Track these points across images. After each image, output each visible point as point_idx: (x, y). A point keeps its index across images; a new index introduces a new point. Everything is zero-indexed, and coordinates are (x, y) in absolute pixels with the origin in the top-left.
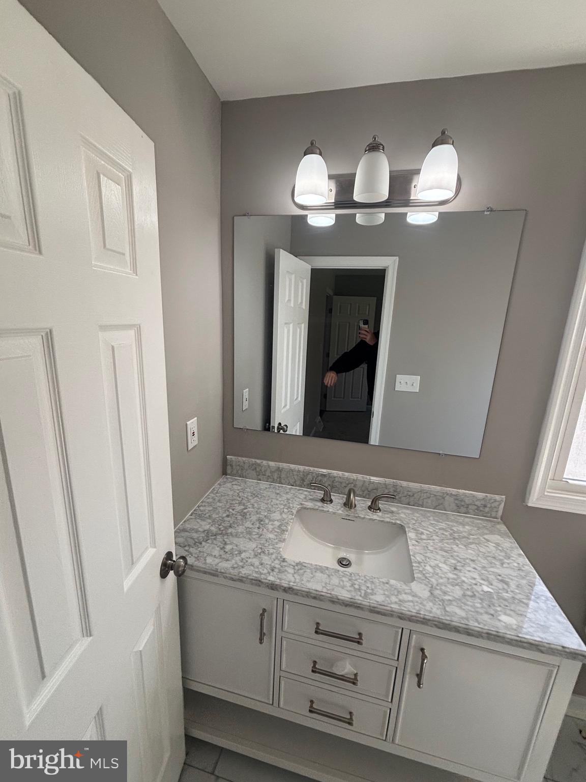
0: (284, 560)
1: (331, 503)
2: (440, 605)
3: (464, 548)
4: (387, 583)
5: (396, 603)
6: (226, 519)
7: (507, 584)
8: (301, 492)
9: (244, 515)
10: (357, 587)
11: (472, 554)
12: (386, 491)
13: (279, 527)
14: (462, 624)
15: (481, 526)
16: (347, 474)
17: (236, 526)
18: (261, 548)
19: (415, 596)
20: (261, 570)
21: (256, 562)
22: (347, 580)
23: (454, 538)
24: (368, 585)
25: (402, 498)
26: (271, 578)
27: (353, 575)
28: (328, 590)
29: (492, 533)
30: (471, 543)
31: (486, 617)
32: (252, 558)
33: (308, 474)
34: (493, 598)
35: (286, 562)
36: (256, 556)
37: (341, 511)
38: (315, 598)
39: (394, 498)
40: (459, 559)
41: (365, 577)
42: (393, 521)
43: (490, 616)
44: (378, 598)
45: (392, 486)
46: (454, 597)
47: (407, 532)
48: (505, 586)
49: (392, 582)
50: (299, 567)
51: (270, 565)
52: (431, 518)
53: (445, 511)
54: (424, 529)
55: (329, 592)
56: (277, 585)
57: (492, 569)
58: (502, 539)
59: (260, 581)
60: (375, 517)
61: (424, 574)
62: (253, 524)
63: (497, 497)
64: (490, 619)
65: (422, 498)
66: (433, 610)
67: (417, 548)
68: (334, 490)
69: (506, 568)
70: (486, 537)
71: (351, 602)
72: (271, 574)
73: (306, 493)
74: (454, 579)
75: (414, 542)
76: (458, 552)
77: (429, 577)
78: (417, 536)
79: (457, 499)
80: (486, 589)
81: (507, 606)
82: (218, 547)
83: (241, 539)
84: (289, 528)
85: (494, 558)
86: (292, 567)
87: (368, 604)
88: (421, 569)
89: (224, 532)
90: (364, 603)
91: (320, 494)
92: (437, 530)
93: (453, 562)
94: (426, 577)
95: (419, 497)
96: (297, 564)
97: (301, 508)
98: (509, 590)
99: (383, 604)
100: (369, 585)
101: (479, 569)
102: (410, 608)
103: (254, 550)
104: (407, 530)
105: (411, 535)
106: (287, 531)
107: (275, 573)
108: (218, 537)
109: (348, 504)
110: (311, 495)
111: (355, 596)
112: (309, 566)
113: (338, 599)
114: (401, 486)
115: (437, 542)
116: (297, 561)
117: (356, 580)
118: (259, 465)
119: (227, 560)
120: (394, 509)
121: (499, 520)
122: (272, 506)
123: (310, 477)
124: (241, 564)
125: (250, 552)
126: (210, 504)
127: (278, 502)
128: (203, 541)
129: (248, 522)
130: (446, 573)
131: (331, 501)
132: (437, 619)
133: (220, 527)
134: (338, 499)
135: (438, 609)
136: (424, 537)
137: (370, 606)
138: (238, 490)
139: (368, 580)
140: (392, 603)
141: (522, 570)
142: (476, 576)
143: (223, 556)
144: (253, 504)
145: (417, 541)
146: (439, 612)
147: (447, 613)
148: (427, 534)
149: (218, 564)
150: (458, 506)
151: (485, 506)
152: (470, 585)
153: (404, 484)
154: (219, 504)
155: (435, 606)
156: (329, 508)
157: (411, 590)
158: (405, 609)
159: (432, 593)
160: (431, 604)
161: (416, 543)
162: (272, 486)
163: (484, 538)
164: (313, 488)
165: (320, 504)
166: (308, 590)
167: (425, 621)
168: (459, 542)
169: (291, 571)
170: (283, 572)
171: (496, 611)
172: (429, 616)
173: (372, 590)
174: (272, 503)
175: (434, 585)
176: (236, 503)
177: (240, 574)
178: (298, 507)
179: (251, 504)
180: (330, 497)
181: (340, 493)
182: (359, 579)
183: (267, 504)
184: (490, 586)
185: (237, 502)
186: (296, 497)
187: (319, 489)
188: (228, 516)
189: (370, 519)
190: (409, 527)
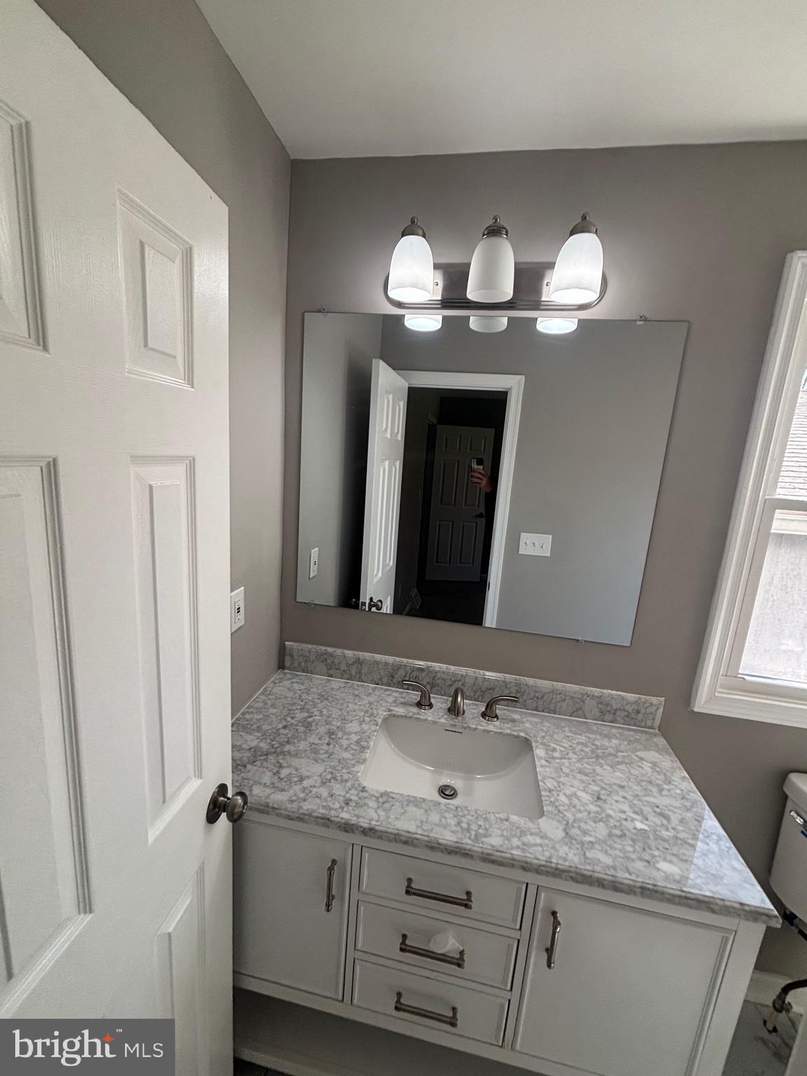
0: (364, 789)
1: (431, 708)
2: (578, 849)
3: (611, 769)
4: (507, 820)
5: (518, 847)
6: (282, 731)
7: (667, 818)
8: (388, 692)
9: (308, 726)
10: (464, 825)
11: (621, 778)
12: (506, 692)
13: (358, 742)
14: (608, 875)
15: (632, 739)
16: (453, 668)
17: (296, 741)
18: (332, 773)
19: (544, 837)
20: (330, 804)
21: (324, 792)
22: (451, 815)
23: (597, 756)
24: (480, 823)
25: (528, 702)
26: (345, 815)
27: (459, 809)
28: (424, 831)
29: (646, 748)
30: (619, 763)
31: (640, 865)
32: (319, 787)
33: (400, 668)
34: (649, 838)
35: (367, 791)
36: (323, 783)
37: (444, 720)
38: (406, 843)
39: (516, 701)
40: (604, 786)
41: (476, 812)
42: (516, 734)
43: (646, 864)
44: (494, 841)
45: (514, 684)
46: (596, 838)
47: (534, 749)
48: (665, 822)
49: (514, 818)
50: (385, 798)
51: (344, 796)
52: (567, 729)
53: (586, 718)
54: (557, 744)
55: (426, 834)
56: (352, 825)
57: (646, 798)
58: (661, 757)
59: (328, 819)
60: (491, 728)
61: (556, 807)
62: (320, 739)
63: (654, 700)
64: (645, 867)
65: (554, 701)
66: (569, 857)
67: (547, 769)
68: (434, 690)
69: (667, 796)
70: (638, 753)
71: (457, 848)
72: (345, 809)
73: (396, 694)
74: (597, 812)
75: (543, 762)
76: (602, 776)
77: (564, 810)
78: (546, 753)
79: (601, 703)
80: (639, 825)
81: (667, 849)
82: (270, 771)
83: (302, 760)
84: (372, 744)
85: (650, 782)
86: (374, 798)
87: (479, 850)
88: (552, 799)
89: (278, 749)
90: (474, 848)
91: (415, 696)
92: (574, 746)
93: (596, 788)
94: (559, 811)
95: (550, 699)
96: (382, 795)
97: (389, 715)
98: (669, 826)
99: (500, 849)
100: (481, 823)
101: (631, 798)
102: (538, 854)
103: (320, 775)
104: (534, 745)
105: (539, 752)
106: (368, 748)
107: (350, 808)
108: (270, 757)
109: (454, 710)
110: (402, 697)
111: (461, 839)
112: (398, 796)
113: (439, 844)
114: (526, 685)
115: (574, 762)
116: (382, 789)
117: (464, 816)
118: (331, 655)
119: (283, 790)
120: (517, 717)
121: (657, 731)
122: (348, 713)
123: (401, 672)
124: (302, 795)
125: (315, 778)
126: (259, 711)
127: (357, 707)
128: (249, 762)
129: (313, 736)
130: (587, 804)
131: (431, 706)
132: (574, 870)
133: (273, 743)
134: (440, 702)
135: (575, 855)
136: (556, 754)
137: (482, 853)
138: (300, 690)
139: (481, 816)
140: (512, 848)
141: (687, 799)
142: (626, 808)
143: (276, 785)
144: (320, 711)
145: (547, 761)
146: (576, 859)
147: (588, 861)
148: (561, 751)
149: (270, 795)
150: (602, 712)
151: (638, 712)
152: (618, 821)
153: (531, 681)
154: (272, 710)
155: (571, 851)
156: (428, 715)
157: (539, 828)
158: (530, 856)
159: (567, 833)
160: (566, 848)
161: (547, 764)
162: (348, 685)
163: (637, 756)
164: (406, 687)
165: (415, 710)
166: (396, 831)
167: (557, 873)
168: (603, 762)
169: (373, 804)
170: (362, 806)
171: (654, 856)
172: (564, 865)
173: (486, 829)
174: (348, 709)
175: (571, 821)
176: (297, 709)
177: (301, 811)
178: (385, 713)
179: (317, 710)
180: (430, 699)
181: (443, 694)
182: (468, 814)
183: (341, 710)
184: (646, 822)
185: (299, 707)
186: (381, 700)
187: (414, 688)
188: (285, 727)
189: (484, 731)
190: (537, 742)
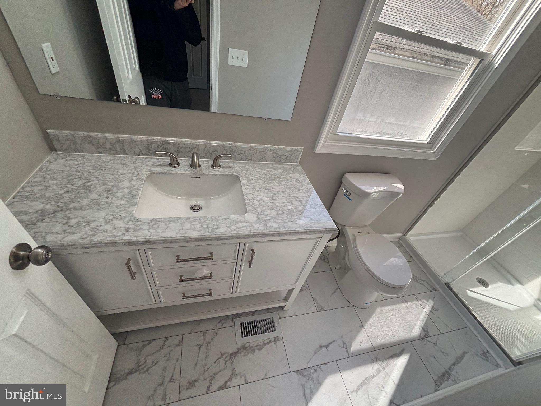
0: (138, 220)
1: (179, 166)
2: (263, 224)
3: (278, 185)
4: (228, 218)
5: (235, 230)
6: (65, 195)
7: (301, 202)
8: (147, 160)
9: (87, 188)
10: (205, 226)
11: (282, 188)
12: (225, 152)
13: (130, 193)
14: (276, 231)
15: (288, 169)
16: (190, 140)
17: (79, 200)
18: (113, 215)
19: (248, 222)
20: (115, 234)
21: (109, 227)
22: (197, 223)
23: (272, 179)
24: (213, 223)
25: (237, 156)
26: (127, 238)
27: (201, 219)
28: (181, 234)
29: (293, 173)
30: (281, 181)
31: (289, 224)
32: (104, 226)
33: (152, 144)
34: (294, 212)
35: (140, 221)
36: (107, 222)
37: (189, 171)
38: (171, 242)
39: (230, 157)
40: (275, 193)
41: (211, 218)
42: (231, 174)
43: (292, 223)
44: (222, 230)
45: (229, 147)
46: (271, 217)
47: (241, 180)
48: (300, 204)
49: (232, 217)
50: (153, 223)
51: (124, 227)
52: (257, 168)
53: (267, 162)
54: (252, 176)
55: (183, 236)
56: (133, 242)
57: (293, 195)
58: (300, 175)
59: (116, 243)
60: (217, 172)
61: (253, 207)
62: (99, 195)
63: (299, 149)
64: (292, 224)
65: (251, 154)
66: (260, 228)
67: (248, 190)
68: (180, 155)
69: (301, 192)
70: (290, 175)
71: (202, 238)
72: (127, 234)
73: (153, 160)
74: (272, 206)
75: (246, 186)
76: (274, 188)
77: (256, 208)
78: (247, 182)
79: (274, 153)
80: (290, 207)
81: (300, 215)
82: (59, 223)
83: (88, 211)
84: (140, 192)
85: (295, 188)
86: (146, 224)
87: (215, 236)
88: (251, 204)
89: (64, 208)
90: (211, 236)
91: (167, 160)
92: (261, 176)
93: (271, 195)
94: (254, 209)
95: (248, 154)
96: (151, 221)
97: (150, 174)
98: (302, 205)
99: (226, 233)
100: (215, 223)
101: (286, 196)
102: (244, 231)
103: (104, 218)
104: (241, 179)
105: (244, 181)
106: (138, 195)
107: (130, 233)
108: (57, 214)
109: (193, 166)
110: (158, 162)
111: (204, 233)
112: (162, 220)
113: (191, 239)
114: (236, 147)
115: (261, 184)
116: (151, 217)
117: (205, 221)
118: (94, 138)
119: (74, 233)
120: (231, 165)
121: (298, 164)
122: (119, 176)
123: (154, 146)
124: (91, 233)
125: (101, 220)
126: (38, 183)
127: (125, 171)
128: (38, 221)
129: (94, 194)
130: (267, 203)
131: (178, 164)
132: (261, 233)
133: (58, 204)
134: (184, 162)
135: (262, 227)
136: (253, 181)
137: (216, 237)
138: (76, 165)
139: (214, 220)
140: (232, 231)
141: (309, 192)
142: (285, 201)
143: (68, 231)
144: (96, 177)
145: (248, 186)
146: (262, 229)
147: (268, 228)
148: (255, 180)
149: (63, 239)
150: (275, 158)
151: (291, 156)
152: (281, 207)
153: (238, 144)
154: (51, 182)
155: (260, 225)
156: (177, 170)
157: (245, 219)
158: (241, 232)
159: (258, 218)
160: (258, 225)
161: (247, 187)
162: (117, 158)
163: (290, 177)
164: (160, 155)
165: (169, 168)
166: (164, 239)
167: (254, 236)
168: (274, 182)
169: (146, 227)
170: (138, 230)
171: (295, 219)
172: (257, 232)
173: (217, 225)
174: (119, 173)
175: (260, 212)
176: (75, 178)
177: (93, 242)
178: (147, 173)
179: (94, 177)
180: (177, 161)
181: (186, 157)
182: (207, 220)
183: (113, 175)
184: (292, 205)
185: (77, 177)
186: (144, 165)
187: (166, 155)
188: (67, 192)
189: (213, 175)
190: (242, 177)
